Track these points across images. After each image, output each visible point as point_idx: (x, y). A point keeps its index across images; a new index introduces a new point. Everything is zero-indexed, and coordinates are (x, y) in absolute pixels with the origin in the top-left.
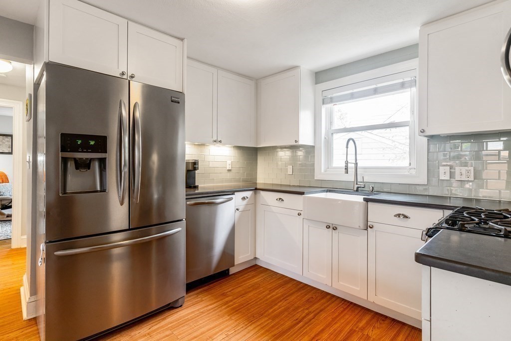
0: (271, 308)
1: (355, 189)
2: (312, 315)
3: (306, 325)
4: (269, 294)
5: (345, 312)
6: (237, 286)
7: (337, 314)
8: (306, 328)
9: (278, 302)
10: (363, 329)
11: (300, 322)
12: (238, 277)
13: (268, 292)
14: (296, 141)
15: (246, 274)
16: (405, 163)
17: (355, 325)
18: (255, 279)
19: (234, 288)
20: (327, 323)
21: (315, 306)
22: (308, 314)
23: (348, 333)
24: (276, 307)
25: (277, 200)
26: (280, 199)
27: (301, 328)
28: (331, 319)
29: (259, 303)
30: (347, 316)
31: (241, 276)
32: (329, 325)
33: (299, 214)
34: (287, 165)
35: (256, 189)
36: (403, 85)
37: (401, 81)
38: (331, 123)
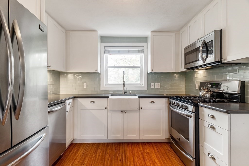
0: (104, 162)
1: (124, 93)
2: (124, 155)
3: (127, 161)
4: (96, 155)
5: (133, 148)
6: (74, 160)
7: (131, 150)
8: (128, 162)
9: (105, 157)
10: (144, 151)
11: (123, 161)
12: (69, 155)
13: (94, 155)
14: (96, 70)
15: (71, 150)
16: (139, 82)
17: (140, 151)
18: (80, 151)
19: (73, 162)
20: (132, 155)
21: (121, 150)
22: (122, 155)
23: (142, 155)
24: (106, 160)
25: (90, 102)
26: (92, 101)
27: (126, 163)
28: (132, 153)
29: (96, 163)
30: (135, 149)
31: (70, 153)
32: (133, 156)
33: (106, 108)
34: (83, 83)
35: (75, 97)
36: (139, 52)
37: (138, 50)
38: (107, 63)
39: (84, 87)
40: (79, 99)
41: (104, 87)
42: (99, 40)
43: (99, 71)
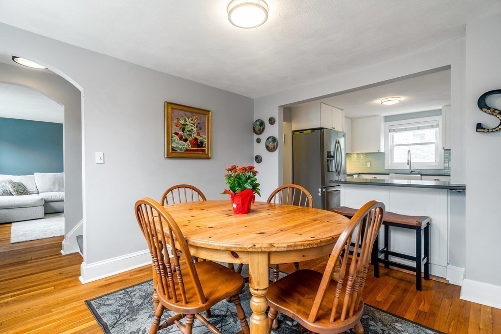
1: (411, 172)
14: (379, 151)
16: (433, 160)
34: (367, 162)
35: (360, 174)
36: (432, 126)
37: (431, 124)
38: (393, 141)
39: (368, 166)
40: (363, 175)
41: (388, 165)
42: (382, 120)
43: (382, 150)
